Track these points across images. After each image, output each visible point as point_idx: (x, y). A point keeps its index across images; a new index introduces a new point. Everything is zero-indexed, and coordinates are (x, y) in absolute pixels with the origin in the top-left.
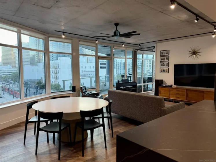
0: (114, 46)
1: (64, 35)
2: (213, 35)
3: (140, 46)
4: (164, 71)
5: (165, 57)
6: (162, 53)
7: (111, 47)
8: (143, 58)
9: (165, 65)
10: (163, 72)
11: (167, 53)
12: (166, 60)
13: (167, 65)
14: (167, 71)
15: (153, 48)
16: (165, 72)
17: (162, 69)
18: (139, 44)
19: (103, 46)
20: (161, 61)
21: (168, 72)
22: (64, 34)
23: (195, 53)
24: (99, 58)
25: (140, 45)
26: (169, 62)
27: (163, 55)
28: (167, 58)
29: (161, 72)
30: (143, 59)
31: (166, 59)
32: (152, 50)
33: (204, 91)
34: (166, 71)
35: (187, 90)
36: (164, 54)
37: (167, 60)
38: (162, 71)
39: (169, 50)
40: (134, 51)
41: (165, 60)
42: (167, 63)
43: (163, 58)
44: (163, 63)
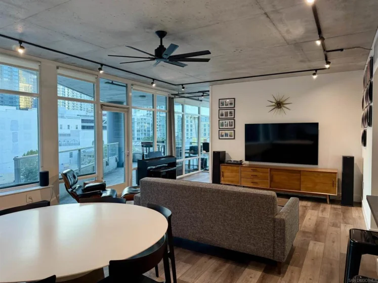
0: (132, 85)
1: (22, 47)
2: (314, 74)
3: (183, 88)
4: (226, 135)
5: (229, 111)
6: (221, 103)
7: (126, 86)
8: (183, 111)
9: (228, 124)
10: (224, 138)
11: (231, 104)
12: (229, 117)
13: (232, 126)
14: (232, 136)
15: (202, 94)
16: (229, 137)
17: (223, 133)
18: (182, 85)
19: (111, 82)
20: (220, 117)
21: (233, 138)
22: (23, 44)
23: (279, 105)
24: (102, 107)
25: (184, 86)
26: (234, 120)
27: (224, 106)
28: (231, 113)
29: (220, 138)
30: (183, 113)
31: (229, 115)
32: (197, 98)
33: (300, 171)
34: (230, 136)
35: (272, 169)
36: (226, 105)
37: (232, 116)
38: (222, 136)
39: (234, 99)
40: (169, 98)
41: (227, 116)
42: (231, 121)
43: (224, 112)
44: (224, 121)
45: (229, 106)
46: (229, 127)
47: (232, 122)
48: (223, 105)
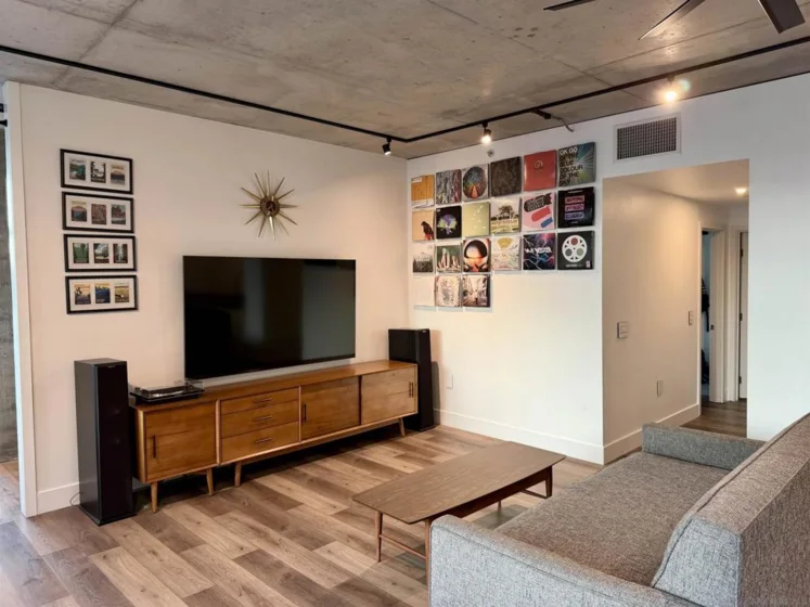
4: (103, 295)
5: (109, 204)
6: (73, 168)
9: (105, 254)
10: (94, 306)
11: (118, 178)
12: (109, 226)
13: (125, 260)
14: (126, 299)
16: (113, 305)
17: (90, 287)
20: (70, 223)
21: (131, 304)
23: (270, 206)
26: (134, 239)
27: (88, 183)
28: (117, 211)
29: (74, 307)
31: (109, 217)
34: (119, 298)
36: (95, 179)
37: (123, 223)
38: (87, 300)
39: (130, 160)
41: (104, 223)
42: (120, 242)
43: (88, 204)
44: (90, 242)
45: (109, 185)
46: (111, 265)
47: (125, 246)
48: (82, 177)
